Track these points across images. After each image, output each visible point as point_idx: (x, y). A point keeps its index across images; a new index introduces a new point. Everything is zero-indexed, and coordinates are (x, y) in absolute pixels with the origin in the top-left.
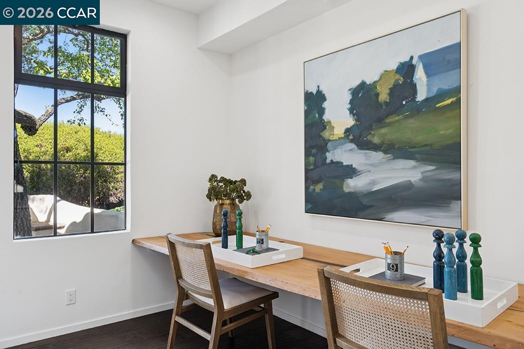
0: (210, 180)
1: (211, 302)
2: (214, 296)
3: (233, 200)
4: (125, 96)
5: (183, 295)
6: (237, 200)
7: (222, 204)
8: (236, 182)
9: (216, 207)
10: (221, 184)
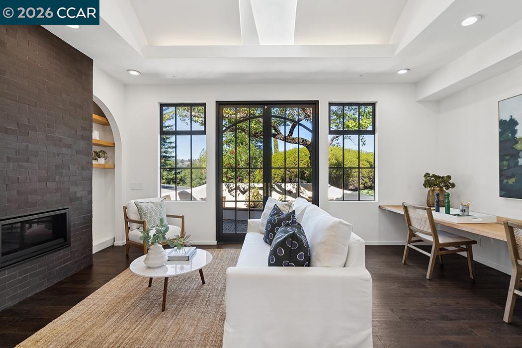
0: (425, 176)
1: (431, 238)
2: (433, 234)
3: (441, 188)
4: (374, 134)
5: (412, 234)
6: (444, 188)
7: (434, 190)
8: (443, 177)
9: (429, 191)
10: (432, 178)
